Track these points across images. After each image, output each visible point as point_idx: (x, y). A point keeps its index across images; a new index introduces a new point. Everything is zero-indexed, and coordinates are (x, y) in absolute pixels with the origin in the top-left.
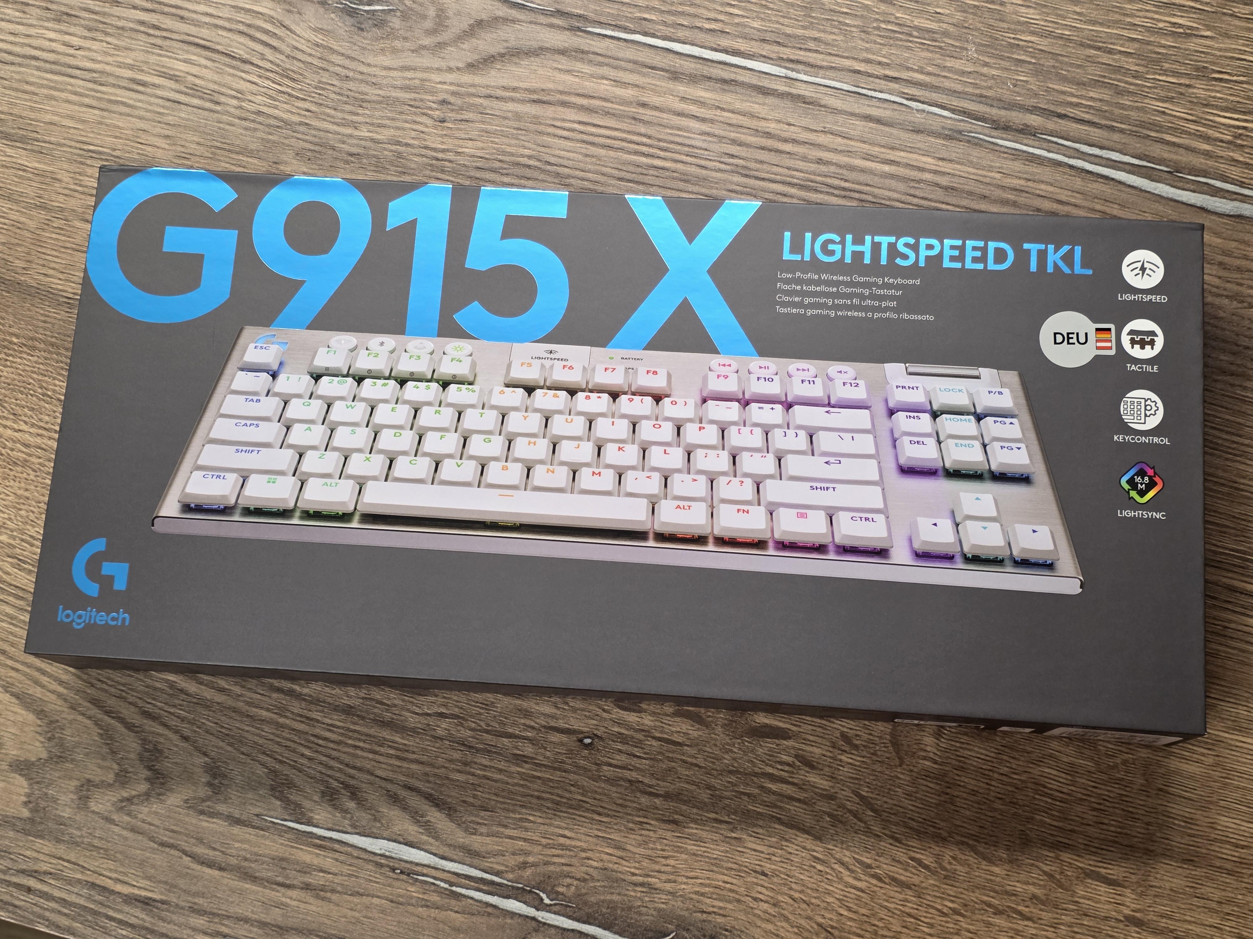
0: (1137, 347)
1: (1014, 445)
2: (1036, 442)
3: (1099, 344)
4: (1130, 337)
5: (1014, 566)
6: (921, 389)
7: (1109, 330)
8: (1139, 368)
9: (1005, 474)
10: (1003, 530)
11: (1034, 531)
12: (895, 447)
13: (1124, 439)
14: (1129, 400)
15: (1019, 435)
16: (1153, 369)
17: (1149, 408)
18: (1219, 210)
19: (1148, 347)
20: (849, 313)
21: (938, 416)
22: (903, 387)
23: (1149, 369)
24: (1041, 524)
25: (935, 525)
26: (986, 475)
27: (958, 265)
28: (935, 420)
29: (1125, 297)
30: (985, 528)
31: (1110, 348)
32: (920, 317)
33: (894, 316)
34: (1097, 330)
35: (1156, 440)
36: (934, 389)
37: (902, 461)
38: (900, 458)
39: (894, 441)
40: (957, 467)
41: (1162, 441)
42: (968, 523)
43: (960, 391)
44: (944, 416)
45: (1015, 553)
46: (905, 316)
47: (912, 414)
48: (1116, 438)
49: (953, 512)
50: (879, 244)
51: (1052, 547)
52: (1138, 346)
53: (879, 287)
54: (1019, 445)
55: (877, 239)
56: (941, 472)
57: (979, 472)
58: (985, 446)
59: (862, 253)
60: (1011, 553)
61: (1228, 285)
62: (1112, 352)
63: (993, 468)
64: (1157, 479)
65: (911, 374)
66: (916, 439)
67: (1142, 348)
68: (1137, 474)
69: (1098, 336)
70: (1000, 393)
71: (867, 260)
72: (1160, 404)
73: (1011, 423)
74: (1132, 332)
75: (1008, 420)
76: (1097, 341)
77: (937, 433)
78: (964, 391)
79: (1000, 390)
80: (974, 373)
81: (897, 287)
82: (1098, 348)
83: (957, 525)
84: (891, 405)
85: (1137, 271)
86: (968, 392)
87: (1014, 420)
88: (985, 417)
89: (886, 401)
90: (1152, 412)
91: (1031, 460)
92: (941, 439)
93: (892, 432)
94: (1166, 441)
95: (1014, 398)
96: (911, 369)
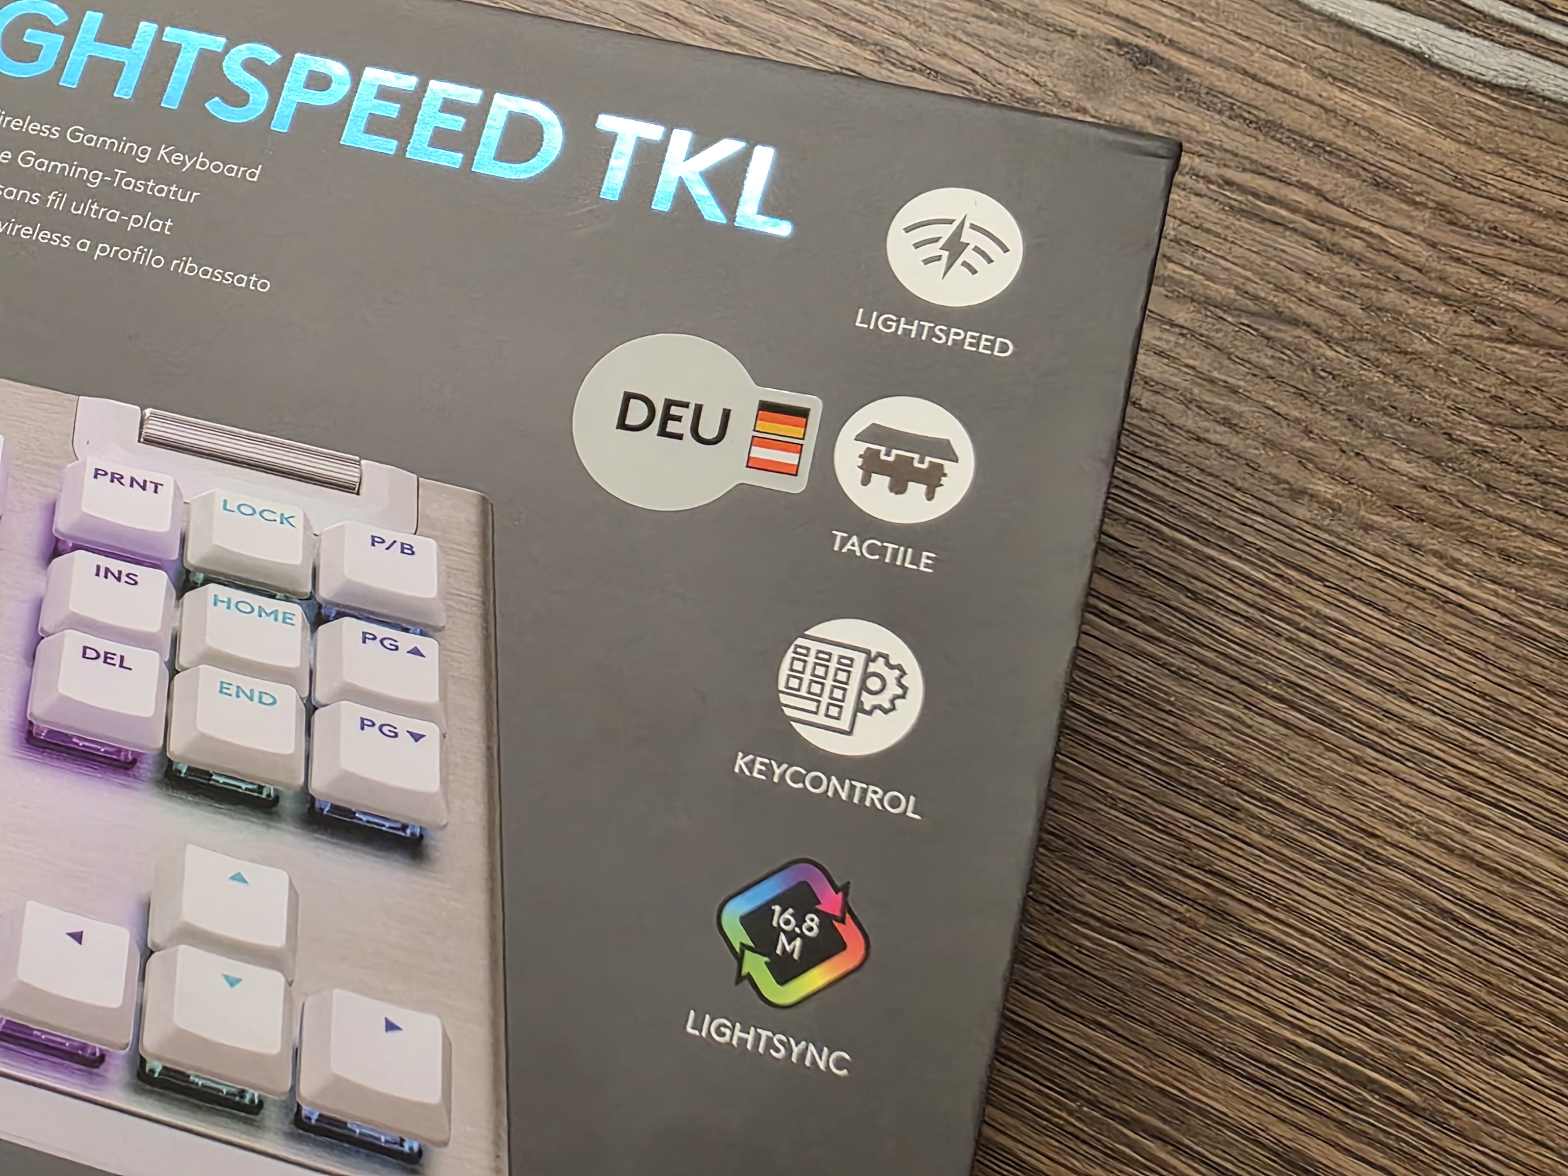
0: (881, 481)
1: (404, 724)
2: (477, 728)
3: (759, 453)
4: (863, 447)
5: (289, 1135)
6: (167, 492)
7: (803, 413)
8: (872, 549)
9: (351, 813)
10: (289, 1000)
11: (391, 1026)
12: (32, 657)
13: (770, 771)
14: (815, 646)
15: (430, 695)
16: (916, 561)
17: (874, 684)
18: (1463, 67)
19: (917, 489)
20: (26, 232)
21: (194, 586)
22: (116, 478)
23: (905, 558)
24: (422, 1006)
25: (78, 937)
26: (287, 805)
27: (388, 146)
28: (180, 596)
29: (877, 321)
30: (233, 982)
31: (793, 472)
32: (229, 278)
33: (153, 260)
34: (765, 406)
35: (874, 795)
36: (208, 501)
37: (38, 709)
38: (35, 695)
39: (37, 638)
40: (203, 761)
41: (895, 802)
42: (186, 953)
43: (284, 519)
44: (213, 588)
45: (307, 1090)
46: (188, 267)
47: (115, 565)
48: (741, 762)
49: (147, 908)
50: (175, 50)
51: (433, 1096)
52: (886, 480)
53: (135, 170)
54: (419, 727)
55: (171, 34)
56: (147, 768)
57: (269, 790)
58: (311, 708)
59: (118, 67)
60: (293, 1090)
61: (1453, 269)
62: (796, 486)
63: (317, 786)
64: (848, 931)
65: (149, 441)
66: (103, 645)
67: (898, 488)
68: (784, 900)
69: (762, 425)
70: (407, 550)
71: (125, 90)
72: (915, 680)
73: (415, 652)
74: (874, 434)
75: (407, 640)
76: (755, 441)
77: (175, 641)
78: (299, 522)
79: (410, 539)
80: (347, 473)
81: (187, 180)
82: (752, 464)
83: (147, 953)
84: (62, 524)
85: (934, 250)
86: (307, 526)
87: (428, 645)
88: (340, 615)
89: (51, 510)
90: (884, 700)
91: (444, 781)
92: (183, 659)
93: (38, 608)
94: (908, 807)
95: (447, 572)
96: (154, 428)
